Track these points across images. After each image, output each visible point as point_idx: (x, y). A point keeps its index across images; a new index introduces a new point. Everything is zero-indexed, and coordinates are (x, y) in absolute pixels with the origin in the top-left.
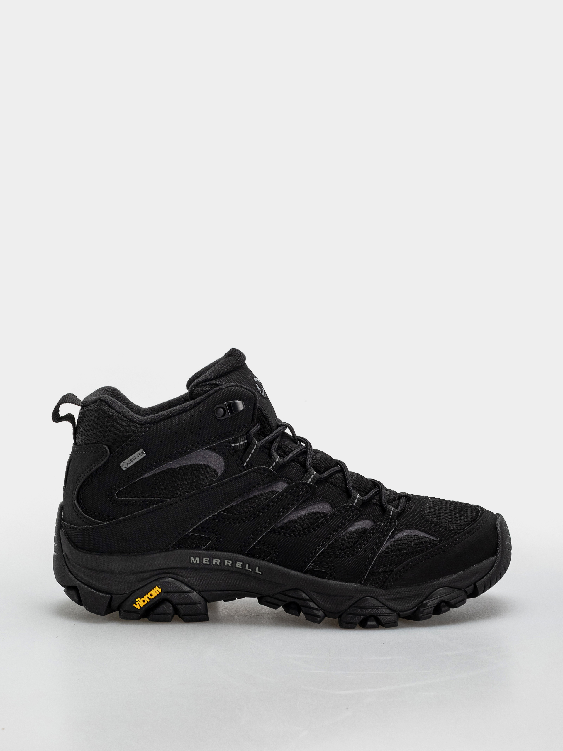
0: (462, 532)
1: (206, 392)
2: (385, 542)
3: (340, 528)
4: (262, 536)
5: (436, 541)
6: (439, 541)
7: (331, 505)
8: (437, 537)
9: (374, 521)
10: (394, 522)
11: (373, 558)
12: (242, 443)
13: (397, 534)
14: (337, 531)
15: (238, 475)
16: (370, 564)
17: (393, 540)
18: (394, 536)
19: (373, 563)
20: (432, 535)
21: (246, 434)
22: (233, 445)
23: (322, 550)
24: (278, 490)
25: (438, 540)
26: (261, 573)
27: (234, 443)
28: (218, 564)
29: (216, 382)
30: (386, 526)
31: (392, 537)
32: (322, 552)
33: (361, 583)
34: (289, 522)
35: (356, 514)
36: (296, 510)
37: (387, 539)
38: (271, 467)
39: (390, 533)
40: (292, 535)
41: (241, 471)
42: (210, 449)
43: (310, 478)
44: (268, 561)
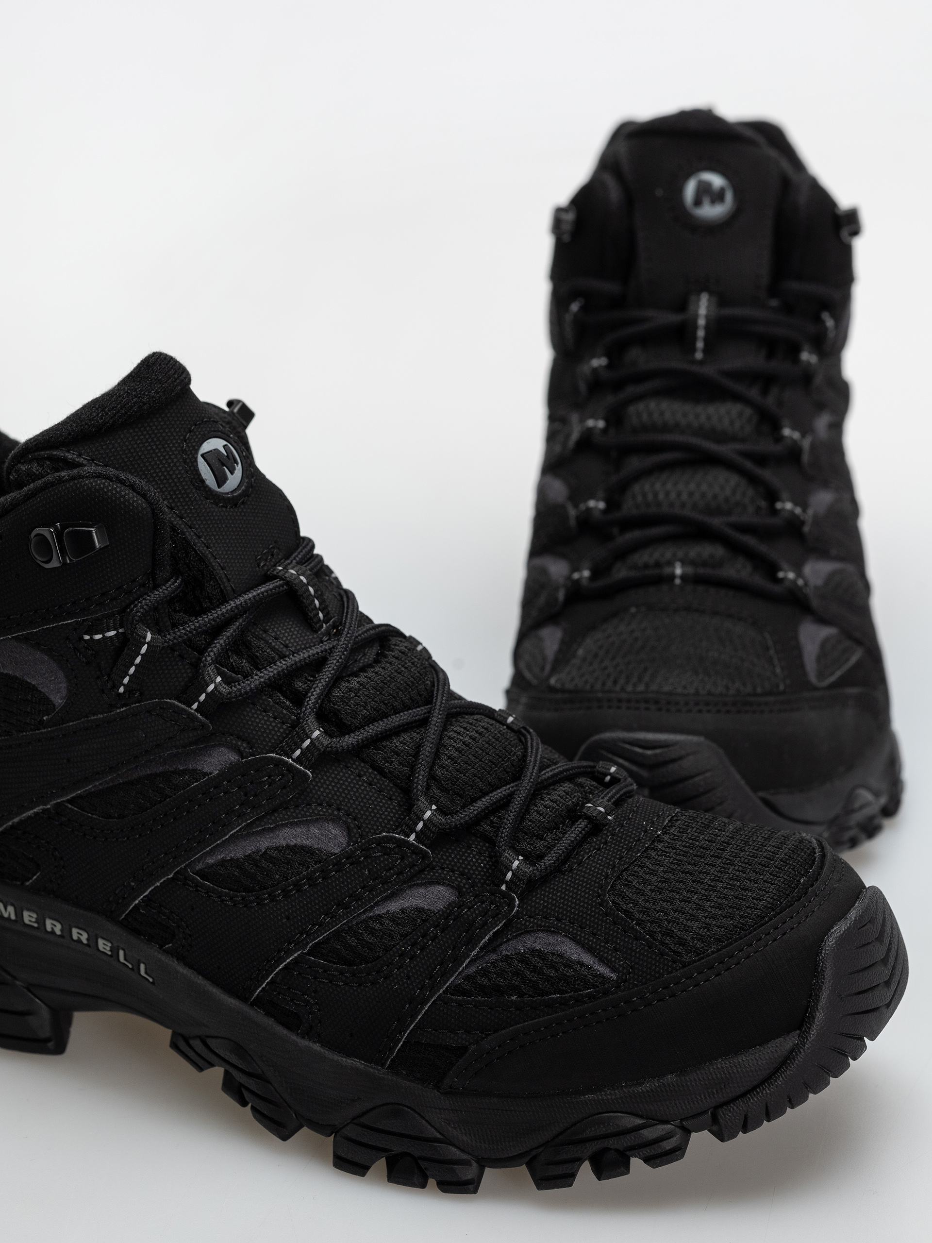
0: (695, 961)
1: (35, 477)
2: (467, 961)
3: (357, 901)
4: (153, 888)
5: (609, 979)
6: (617, 980)
7: (349, 830)
8: (613, 970)
9: (459, 890)
10: (509, 905)
11: (424, 1003)
12: (112, 633)
13: (509, 940)
14: (346, 907)
15: (101, 716)
16: (413, 1017)
17: (493, 957)
18: (499, 946)
19: (419, 1017)
20: (602, 960)
21: (123, 610)
22: (87, 637)
23: (296, 955)
24: (206, 770)
25: (614, 976)
26: (151, 980)
27: (91, 633)
28: (58, 932)
29: (67, 454)
30: (485, 913)
31: (492, 946)
32: (296, 961)
33: (383, 1065)
34: (223, 863)
35: (412, 866)
36: (248, 833)
37: (474, 953)
38: (195, 706)
39: (487, 938)
40: (227, 901)
41: (112, 707)
42: (26, 639)
43: (299, 747)
44: (167, 952)
